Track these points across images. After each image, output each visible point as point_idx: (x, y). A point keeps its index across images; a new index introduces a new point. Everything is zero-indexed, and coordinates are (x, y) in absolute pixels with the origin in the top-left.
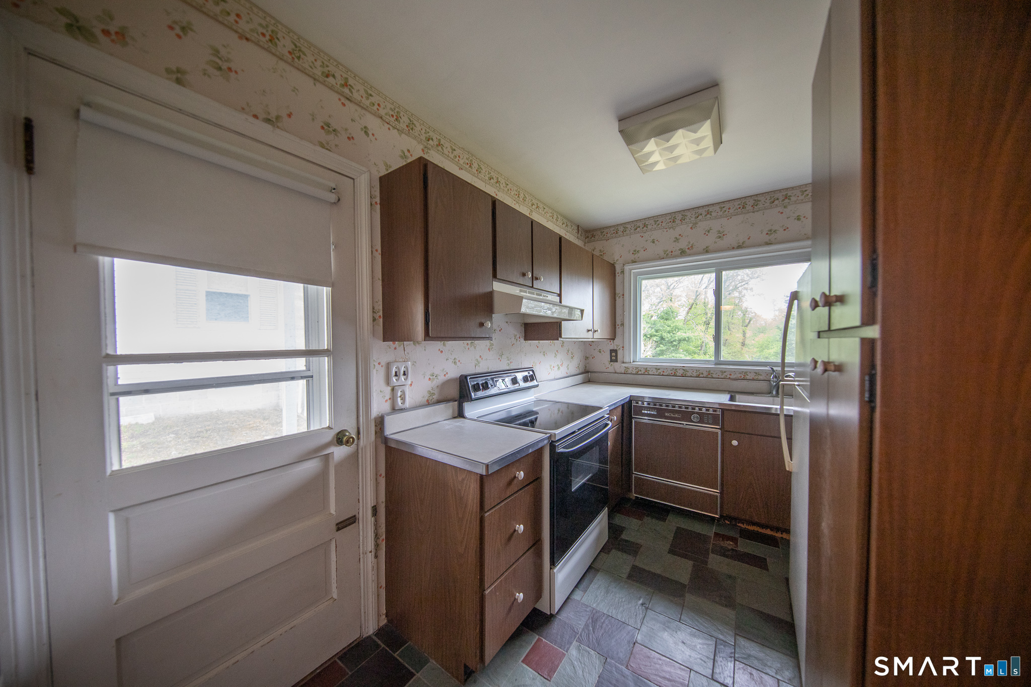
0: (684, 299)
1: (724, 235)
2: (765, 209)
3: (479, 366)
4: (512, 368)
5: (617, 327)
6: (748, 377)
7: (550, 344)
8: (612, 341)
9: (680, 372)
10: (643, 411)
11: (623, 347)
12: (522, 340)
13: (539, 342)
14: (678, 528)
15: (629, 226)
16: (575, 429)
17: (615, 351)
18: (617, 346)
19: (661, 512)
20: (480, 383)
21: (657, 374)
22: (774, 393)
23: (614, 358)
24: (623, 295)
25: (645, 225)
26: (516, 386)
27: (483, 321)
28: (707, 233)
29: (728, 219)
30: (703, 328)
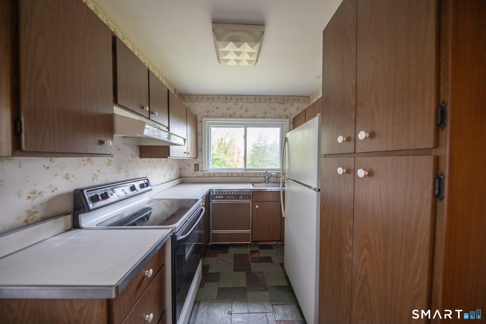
0: (216, 141)
1: (248, 111)
2: (263, 102)
3: (97, 179)
4: (129, 178)
5: (198, 151)
6: (257, 176)
7: (159, 161)
8: (195, 159)
9: (230, 175)
10: (216, 197)
11: (202, 163)
12: (138, 158)
13: (151, 160)
14: (235, 255)
15: (204, 97)
16: (187, 219)
17: (198, 165)
18: (198, 162)
19: (224, 248)
20: (99, 194)
21: (219, 176)
22: (267, 182)
23: (197, 169)
24: (202, 134)
25: (213, 98)
26: (135, 192)
27: (103, 139)
28: (241, 108)
29: (249, 104)
30: (224, 154)
